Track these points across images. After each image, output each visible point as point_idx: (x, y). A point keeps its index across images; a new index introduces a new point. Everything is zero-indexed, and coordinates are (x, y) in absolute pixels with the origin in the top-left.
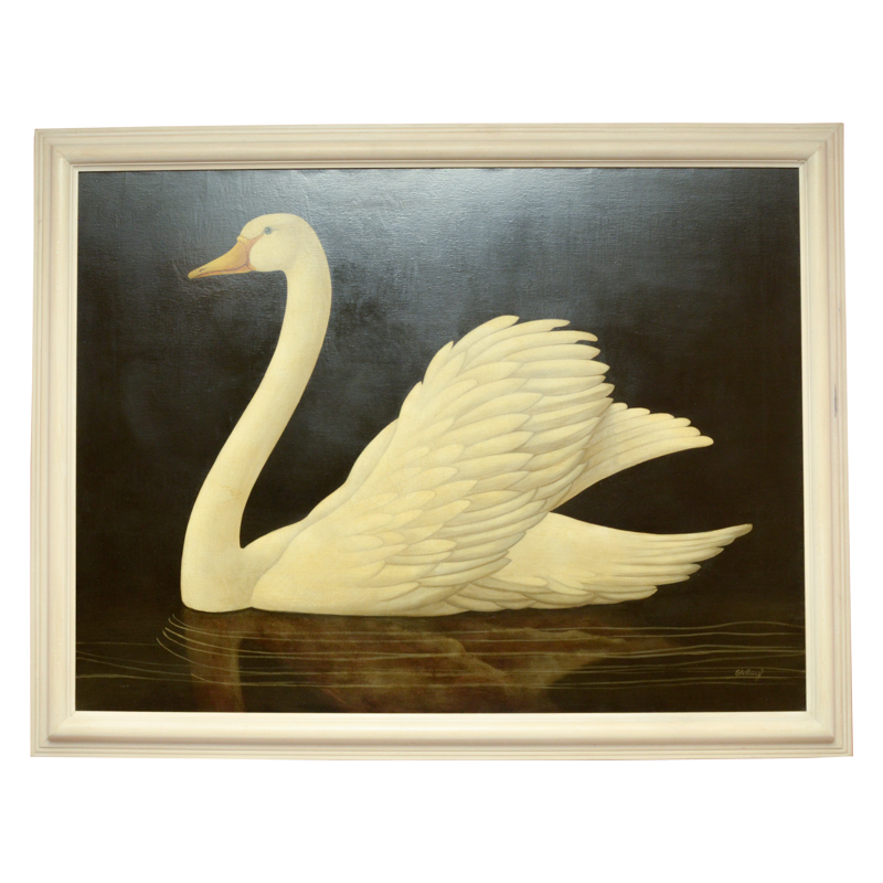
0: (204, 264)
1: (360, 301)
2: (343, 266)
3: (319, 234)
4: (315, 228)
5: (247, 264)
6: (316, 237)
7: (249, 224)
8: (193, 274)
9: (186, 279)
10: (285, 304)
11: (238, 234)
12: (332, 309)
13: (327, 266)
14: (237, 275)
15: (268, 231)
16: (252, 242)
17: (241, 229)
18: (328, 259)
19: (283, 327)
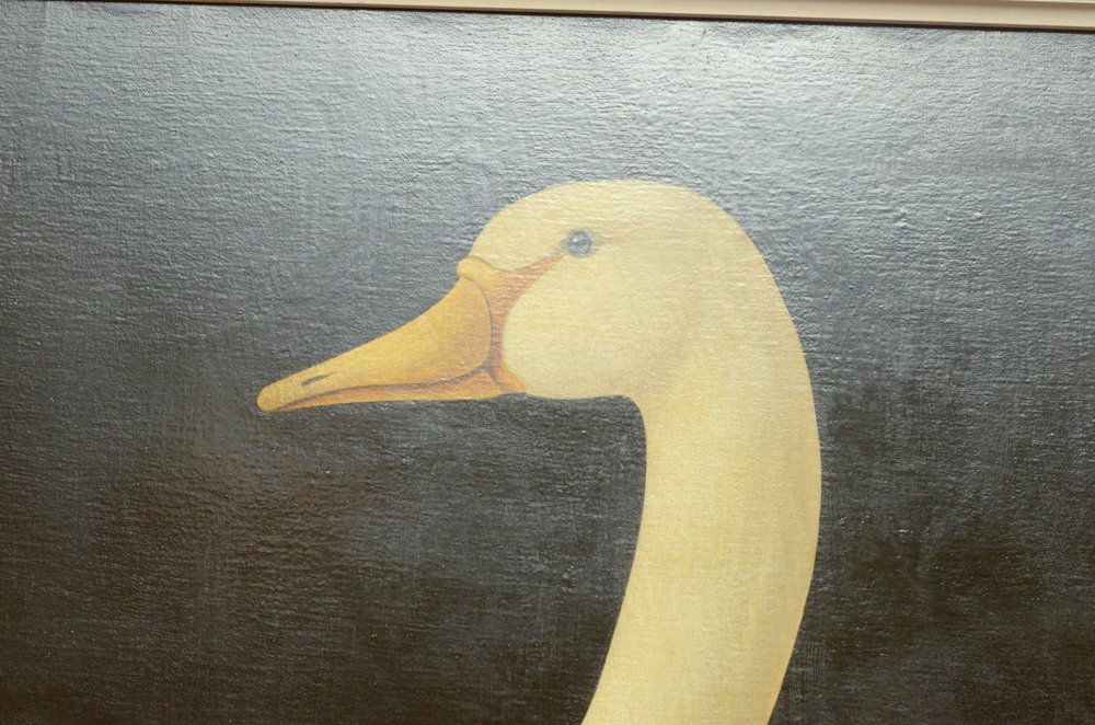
0: (322, 359)
1: (938, 529)
2: (870, 392)
3: (777, 265)
4: (762, 241)
5: (492, 366)
6: (765, 275)
7: (507, 212)
8: (277, 395)
9: (249, 411)
10: (634, 529)
11: (464, 252)
12: (820, 560)
13: (806, 388)
14: (452, 406)
15: (580, 243)
16: (516, 284)
17: (474, 230)
18: (811, 362)
19: (623, 620)
